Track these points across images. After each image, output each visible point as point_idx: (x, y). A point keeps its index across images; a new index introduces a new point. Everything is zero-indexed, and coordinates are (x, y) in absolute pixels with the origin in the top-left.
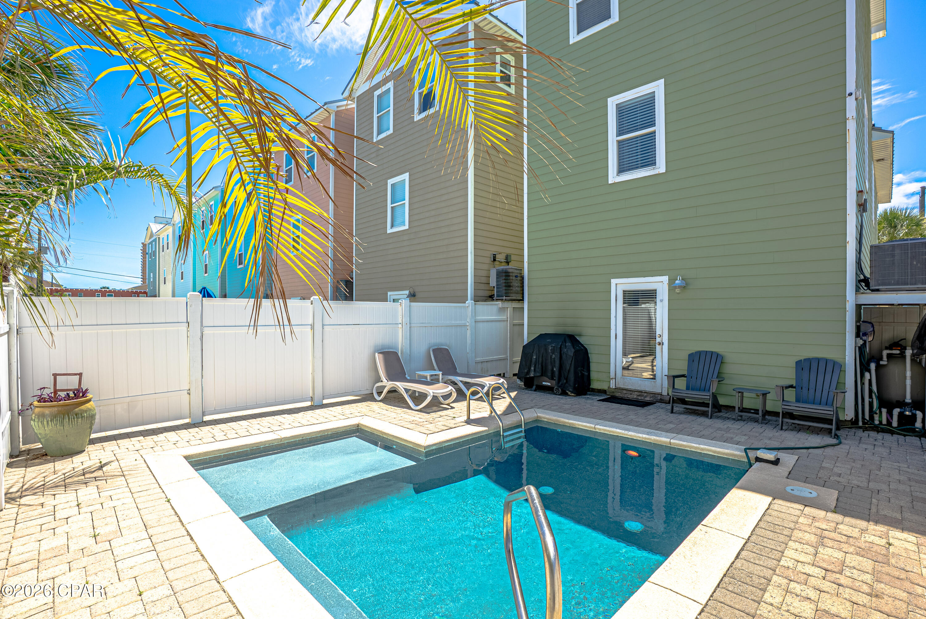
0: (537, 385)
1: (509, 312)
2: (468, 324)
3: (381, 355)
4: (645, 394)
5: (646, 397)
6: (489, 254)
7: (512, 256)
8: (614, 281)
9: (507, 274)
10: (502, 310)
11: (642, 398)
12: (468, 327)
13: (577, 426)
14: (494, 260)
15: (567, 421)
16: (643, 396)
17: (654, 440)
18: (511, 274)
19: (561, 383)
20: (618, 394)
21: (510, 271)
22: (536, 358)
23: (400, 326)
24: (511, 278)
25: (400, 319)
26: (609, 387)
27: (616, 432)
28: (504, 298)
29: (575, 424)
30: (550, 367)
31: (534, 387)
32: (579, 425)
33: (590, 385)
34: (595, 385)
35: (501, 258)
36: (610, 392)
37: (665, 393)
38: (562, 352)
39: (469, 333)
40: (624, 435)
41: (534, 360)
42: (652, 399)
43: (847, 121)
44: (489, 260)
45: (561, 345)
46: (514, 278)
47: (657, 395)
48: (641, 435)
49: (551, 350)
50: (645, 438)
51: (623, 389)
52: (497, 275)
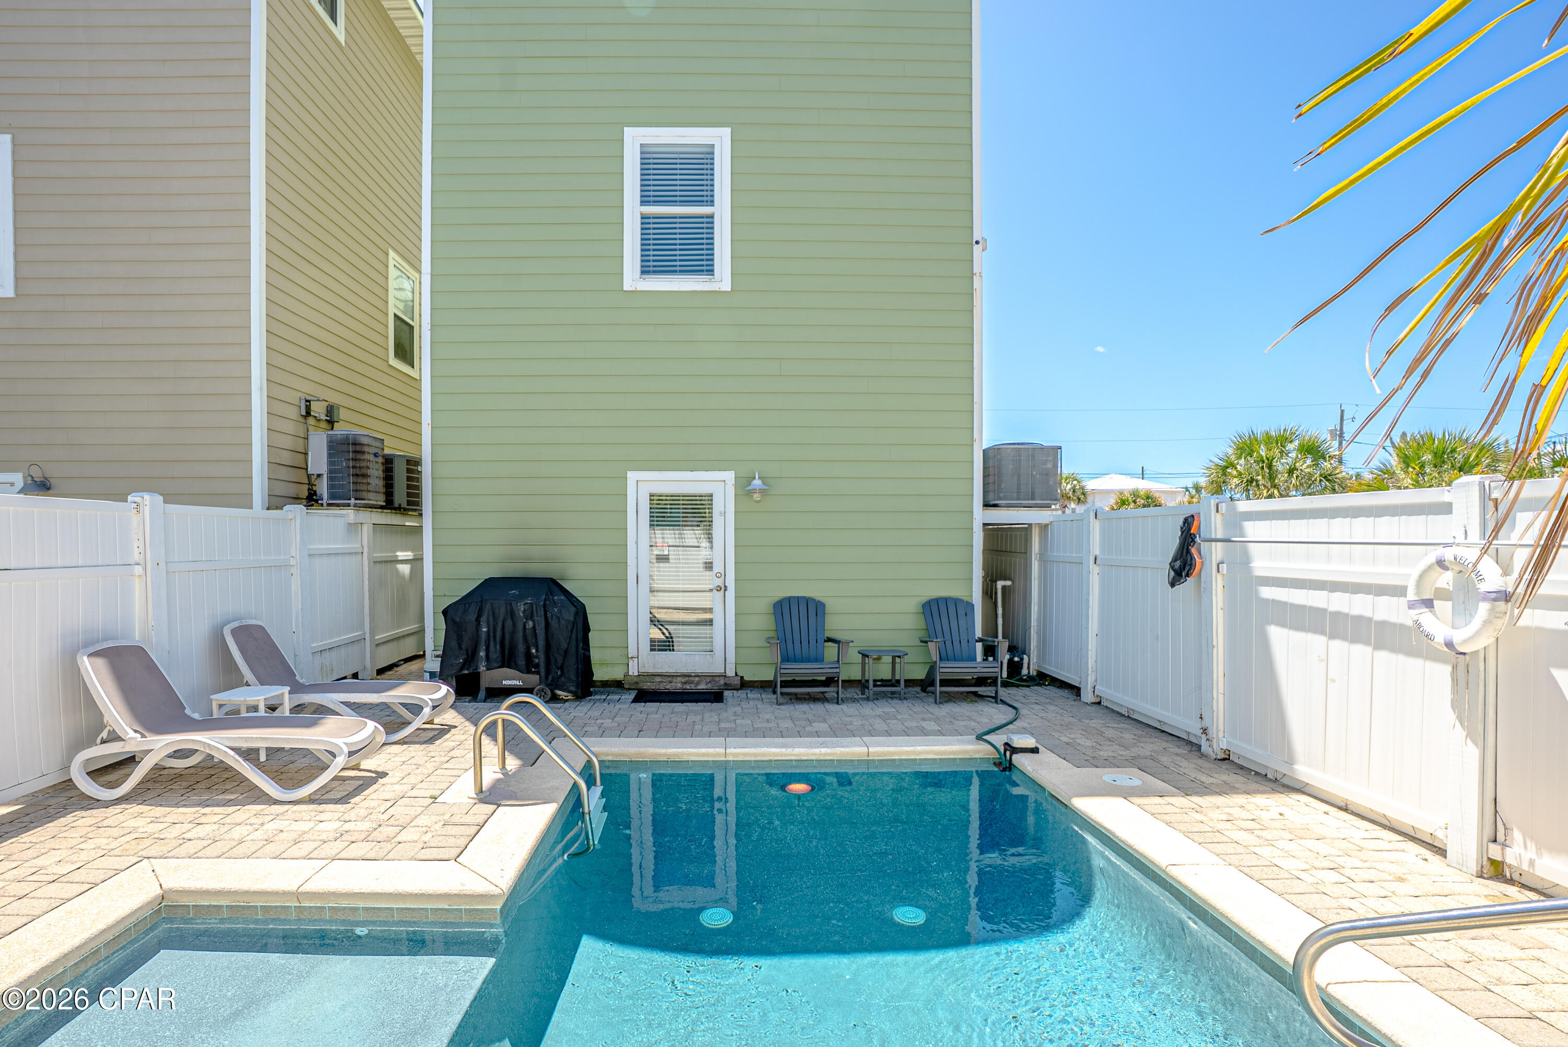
0: (487, 689)
1: (366, 530)
2: (292, 562)
3: (100, 662)
4: (697, 679)
5: (698, 683)
6: (294, 397)
7: (342, 410)
8: (632, 476)
9: (358, 448)
10: (354, 527)
11: (693, 686)
12: (293, 570)
13: (686, 758)
14: (308, 413)
15: (663, 751)
16: (692, 682)
17: (842, 754)
18: (366, 449)
19: (550, 677)
20: (647, 686)
21: (365, 441)
22: (488, 632)
23: (138, 570)
24: (367, 456)
25: (136, 551)
26: (626, 675)
27: (770, 755)
28: (353, 501)
29: (683, 754)
30: (521, 648)
31: (482, 694)
32: (690, 754)
33: (592, 674)
34: (600, 674)
35: (318, 409)
36: (630, 684)
37: (731, 673)
38: (549, 615)
39: (295, 585)
40: (786, 755)
41: (483, 637)
42: (709, 686)
43: (975, 277)
44: (294, 413)
45: (545, 600)
46: (372, 458)
47: (717, 679)
48: (817, 751)
49: (524, 611)
50: (826, 754)
51: (654, 675)
52: (330, 448)
